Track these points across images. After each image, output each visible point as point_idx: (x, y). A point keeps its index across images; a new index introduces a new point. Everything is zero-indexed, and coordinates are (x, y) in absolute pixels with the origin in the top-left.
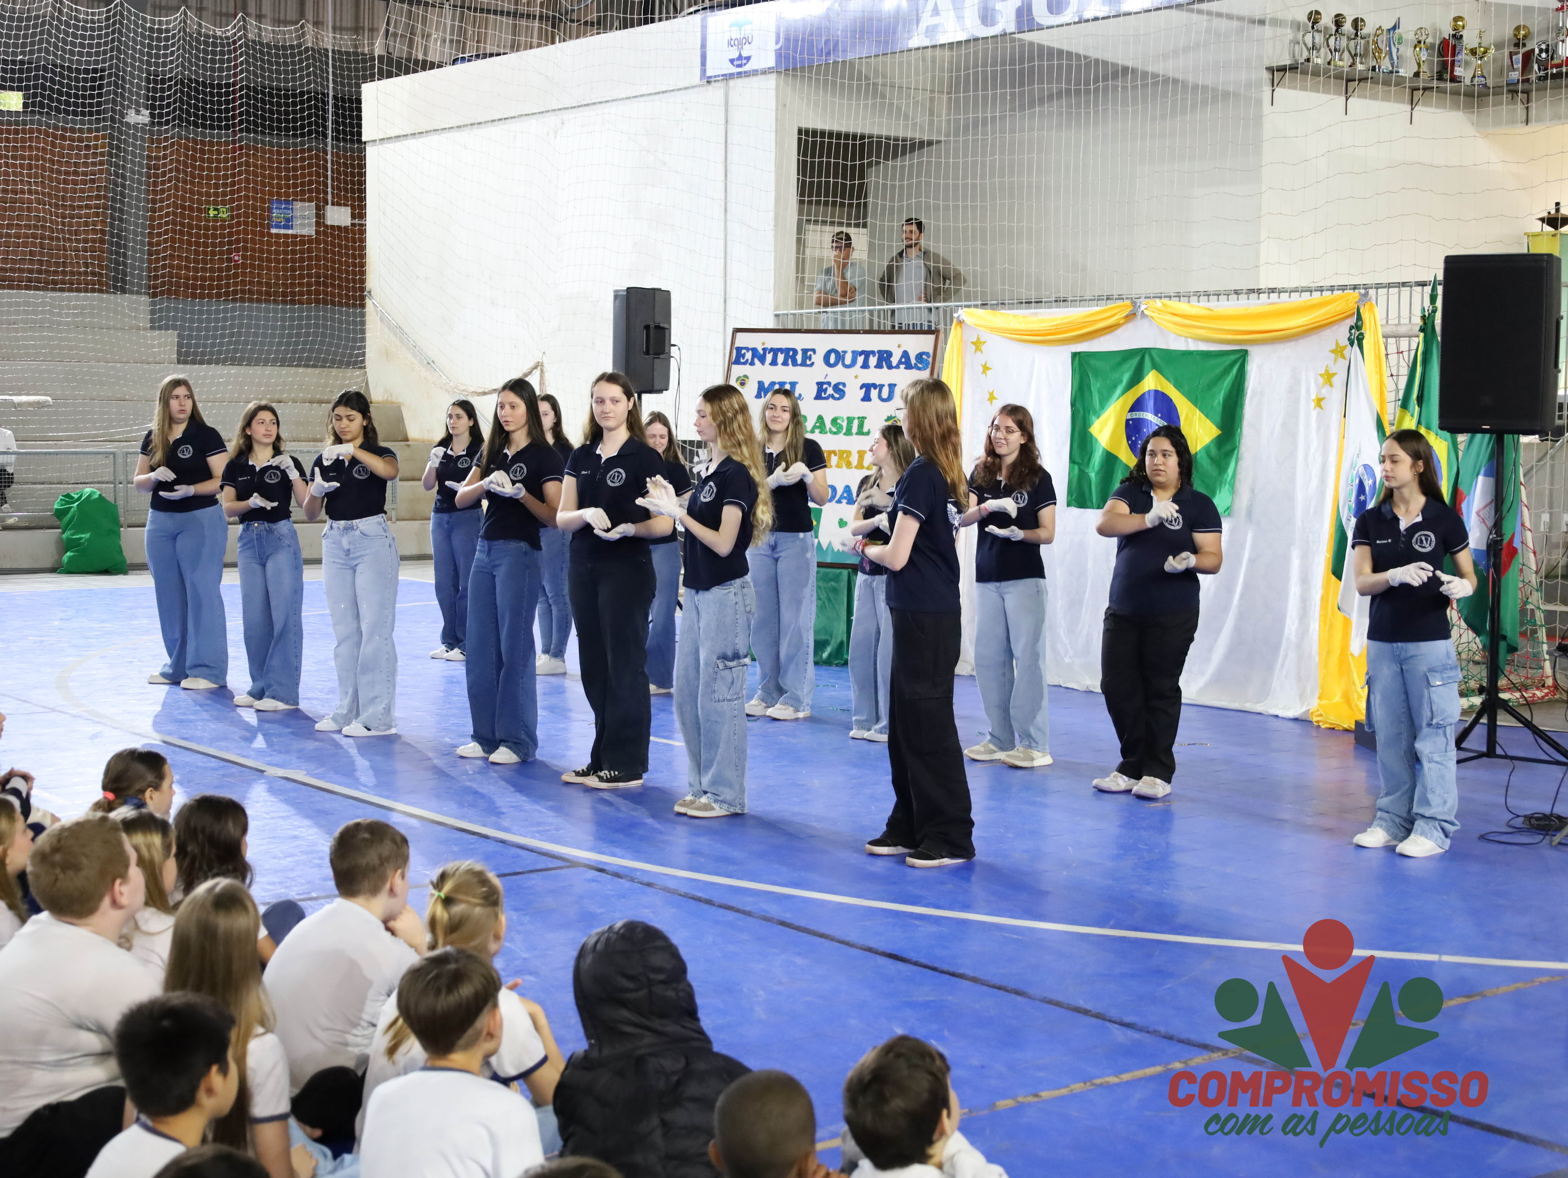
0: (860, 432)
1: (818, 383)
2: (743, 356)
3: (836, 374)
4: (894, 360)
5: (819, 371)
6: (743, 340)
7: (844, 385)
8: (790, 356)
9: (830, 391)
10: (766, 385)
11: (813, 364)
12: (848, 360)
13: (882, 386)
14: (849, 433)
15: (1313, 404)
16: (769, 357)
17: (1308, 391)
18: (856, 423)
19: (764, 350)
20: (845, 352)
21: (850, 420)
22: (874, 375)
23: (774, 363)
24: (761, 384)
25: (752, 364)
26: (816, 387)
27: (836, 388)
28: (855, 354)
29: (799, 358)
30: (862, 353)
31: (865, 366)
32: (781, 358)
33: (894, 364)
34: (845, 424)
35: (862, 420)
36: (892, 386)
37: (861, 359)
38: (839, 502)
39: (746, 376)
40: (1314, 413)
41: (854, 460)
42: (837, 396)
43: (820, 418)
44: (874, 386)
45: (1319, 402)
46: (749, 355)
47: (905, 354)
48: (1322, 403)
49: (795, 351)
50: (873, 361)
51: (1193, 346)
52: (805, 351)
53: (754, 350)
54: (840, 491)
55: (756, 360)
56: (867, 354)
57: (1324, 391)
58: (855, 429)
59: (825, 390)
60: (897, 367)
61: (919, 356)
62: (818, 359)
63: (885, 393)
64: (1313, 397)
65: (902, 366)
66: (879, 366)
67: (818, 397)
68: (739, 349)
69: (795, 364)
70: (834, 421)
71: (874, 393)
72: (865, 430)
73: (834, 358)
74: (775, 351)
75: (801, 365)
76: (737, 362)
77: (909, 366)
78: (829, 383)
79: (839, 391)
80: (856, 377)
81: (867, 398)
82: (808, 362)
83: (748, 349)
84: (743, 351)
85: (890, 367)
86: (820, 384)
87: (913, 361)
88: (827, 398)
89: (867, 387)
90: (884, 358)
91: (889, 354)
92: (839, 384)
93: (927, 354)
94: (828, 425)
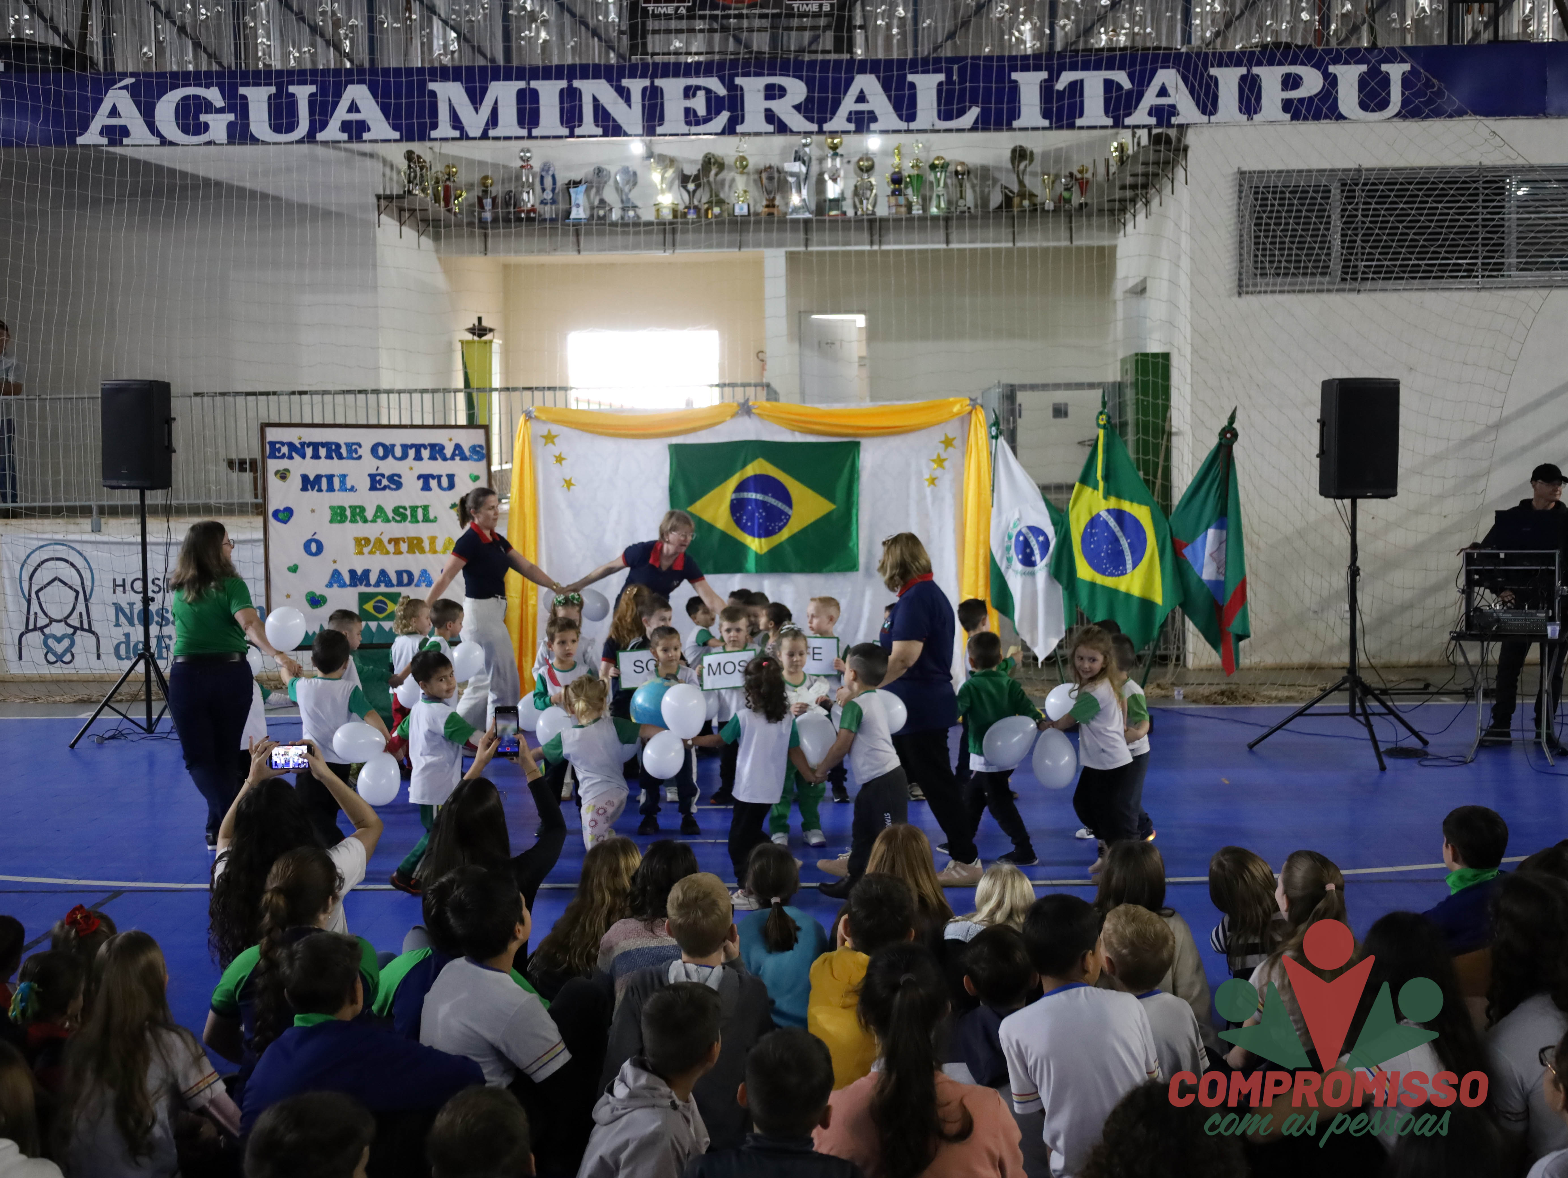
0: (426, 519)
1: (369, 475)
2: (279, 450)
3: (389, 467)
4: (448, 452)
5: (369, 464)
6: (273, 434)
7: (399, 476)
8: (334, 450)
9: (385, 482)
10: (312, 478)
11: (360, 457)
12: (398, 452)
13: (439, 477)
14: (415, 520)
15: (926, 483)
16: (309, 451)
17: (920, 473)
18: (420, 512)
19: (303, 444)
20: (393, 446)
21: (414, 509)
22: (428, 466)
23: (316, 456)
24: (305, 478)
25: (291, 457)
26: (368, 480)
27: (391, 478)
28: (405, 448)
29: (344, 451)
30: (412, 446)
31: (418, 457)
32: (323, 452)
33: (449, 455)
34: (408, 513)
35: (426, 508)
36: (451, 477)
37: (412, 453)
38: (417, 585)
39: (287, 470)
40: (928, 490)
41: (426, 545)
42: (394, 487)
43: (380, 509)
44: (433, 477)
45: (933, 481)
46: (285, 450)
47: (458, 447)
48: (936, 482)
49: (338, 446)
50: (425, 453)
51: (799, 438)
52: (349, 446)
53: (291, 445)
54: (416, 574)
55: (294, 454)
56: (418, 448)
57: (938, 473)
58: (420, 516)
59: (380, 482)
60: (452, 458)
61: (473, 449)
62: (365, 451)
63: (445, 482)
64: (927, 476)
65: (457, 458)
66: (433, 458)
67: (373, 488)
68: (272, 444)
69: (340, 457)
70: (396, 510)
71: (433, 483)
72: (432, 517)
73: (383, 451)
74: (316, 446)
75: (348, 458)
76: (273, 456)
77: (464, 458)
78: (383, 475)
79: (395, 482)
80: (411, 469)
81: (426, 487)
82: (355, 455)
83: (283, 444)
84: (278, 446)
85: (445, 459)
86: (372, 477)
87: (467, 453)
88: (384, 488)
89: (425, 479)
90: (437, 451)
91: (442, 448)
92: (393, 475)
93: (480, 446)
94: (390, 515)
